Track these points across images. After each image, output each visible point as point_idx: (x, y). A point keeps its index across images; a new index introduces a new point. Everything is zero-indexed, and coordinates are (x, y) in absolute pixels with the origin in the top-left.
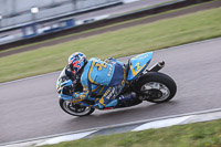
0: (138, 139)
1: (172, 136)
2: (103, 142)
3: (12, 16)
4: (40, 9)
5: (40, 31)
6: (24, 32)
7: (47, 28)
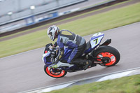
0: (101, 86)
1: (122, 84)
2: (78, 89)
3: (19, 12)
4: (36, 6)
5: (37, 20)
6: (27, 21)
7: (41, 19)
